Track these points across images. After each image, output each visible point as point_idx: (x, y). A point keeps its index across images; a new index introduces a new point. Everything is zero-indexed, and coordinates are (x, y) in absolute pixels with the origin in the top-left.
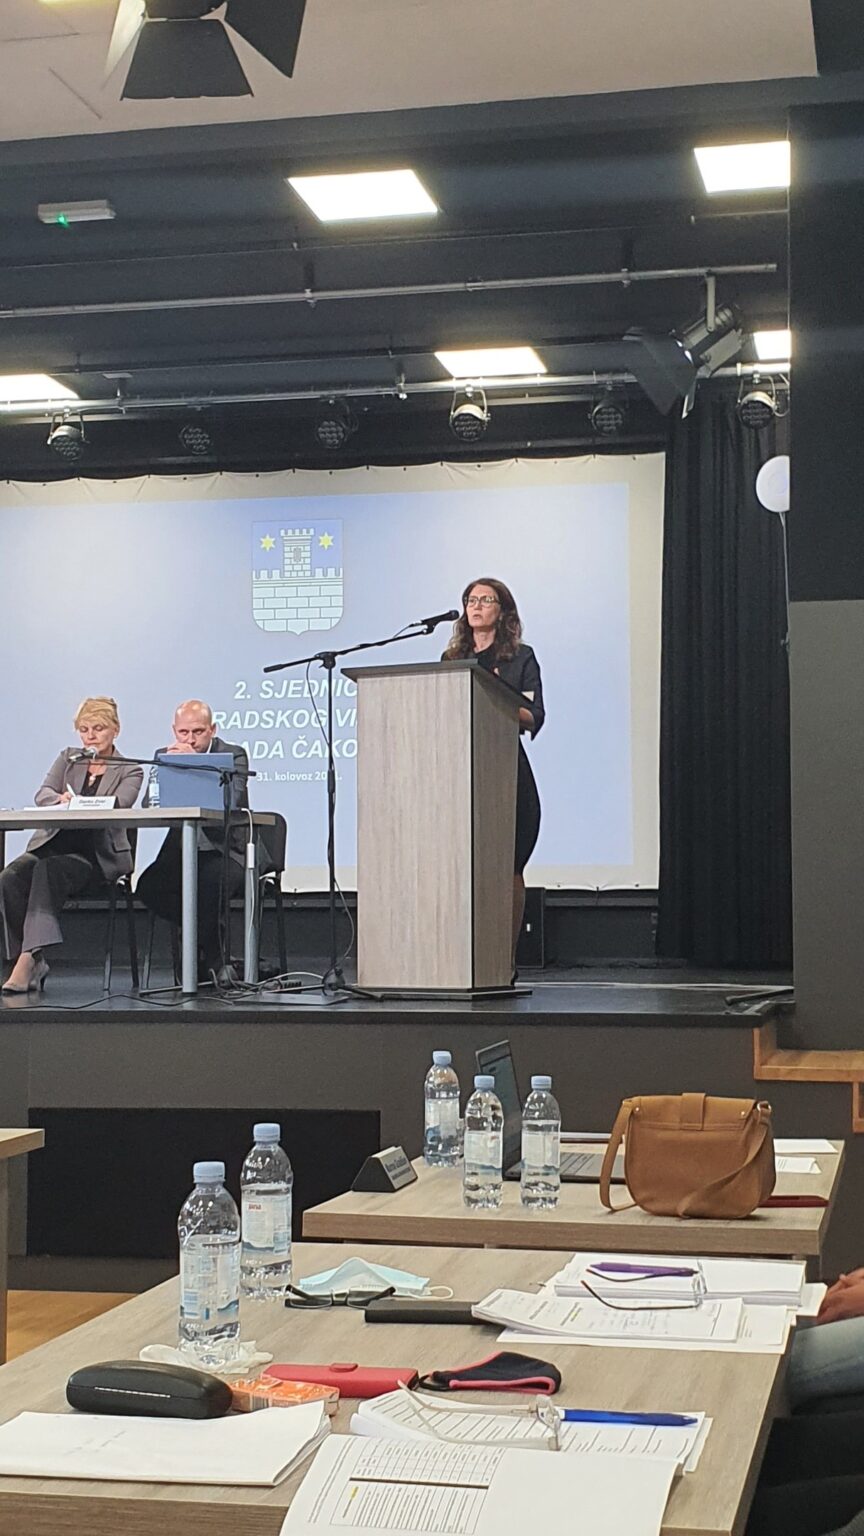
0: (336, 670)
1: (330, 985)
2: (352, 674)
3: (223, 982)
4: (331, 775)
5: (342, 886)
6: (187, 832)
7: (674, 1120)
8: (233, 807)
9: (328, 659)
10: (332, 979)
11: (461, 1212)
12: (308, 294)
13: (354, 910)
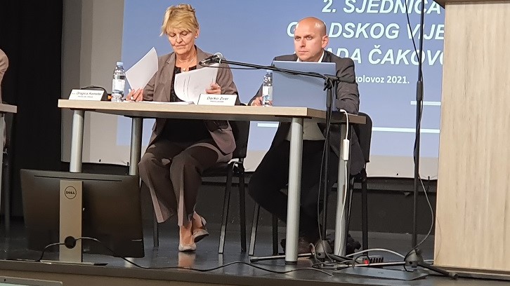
1: (411, 263)
3: (320, 254)
8: (334, 109)
10: (413, 257)
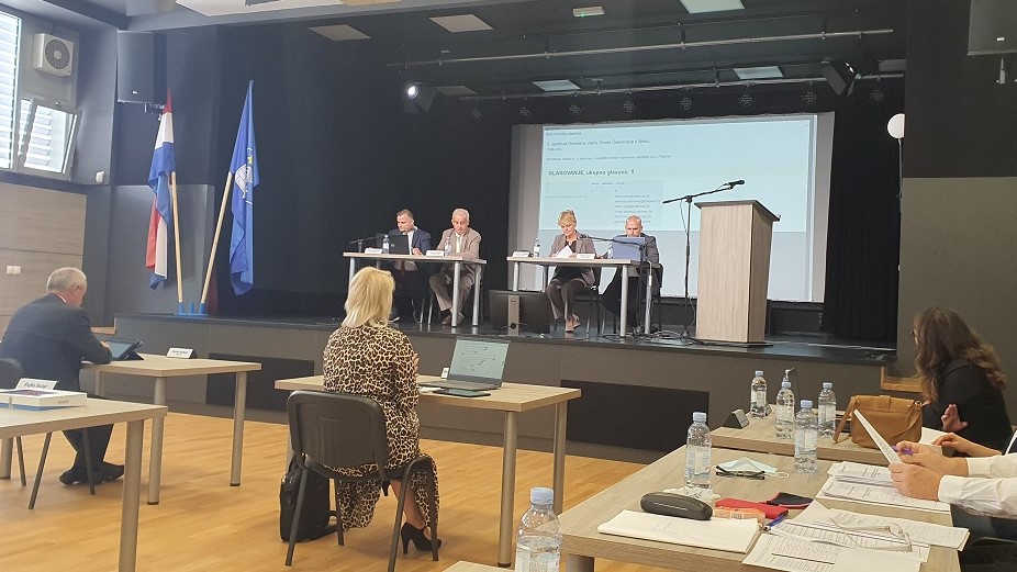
0: (692, 203)
1: (684, 337)
2: (699, 205)
3: (637, 333)
4: (688, 248)
5: (690, 295)
6: (625, 269)
7: (876, 407)
8: (644, 260)
9: (689, 199)
10: (685, 334)
11: (775, 440)
12: (682, 44)
13: (695, 306)
